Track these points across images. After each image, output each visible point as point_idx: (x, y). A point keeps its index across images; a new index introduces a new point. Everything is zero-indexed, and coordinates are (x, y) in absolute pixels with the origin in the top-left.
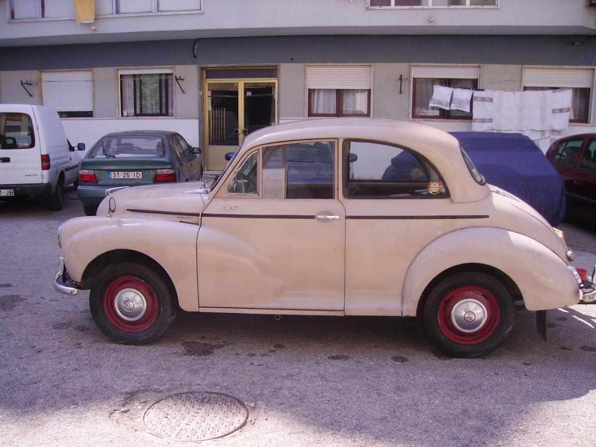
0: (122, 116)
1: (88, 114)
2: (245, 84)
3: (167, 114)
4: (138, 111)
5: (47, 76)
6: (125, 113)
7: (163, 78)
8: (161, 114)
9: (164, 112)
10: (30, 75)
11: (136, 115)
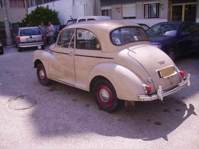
0: (144, 18)
1: (134, 18)
2: (185, 5)
3: (158, 17)
4: (149, 17)
5: (124, 6)
6: (145, 17)
7: (158, 4)
8: (156, 17)
9: (157, 16)
10: (119, 6)
11: (149, 18)
